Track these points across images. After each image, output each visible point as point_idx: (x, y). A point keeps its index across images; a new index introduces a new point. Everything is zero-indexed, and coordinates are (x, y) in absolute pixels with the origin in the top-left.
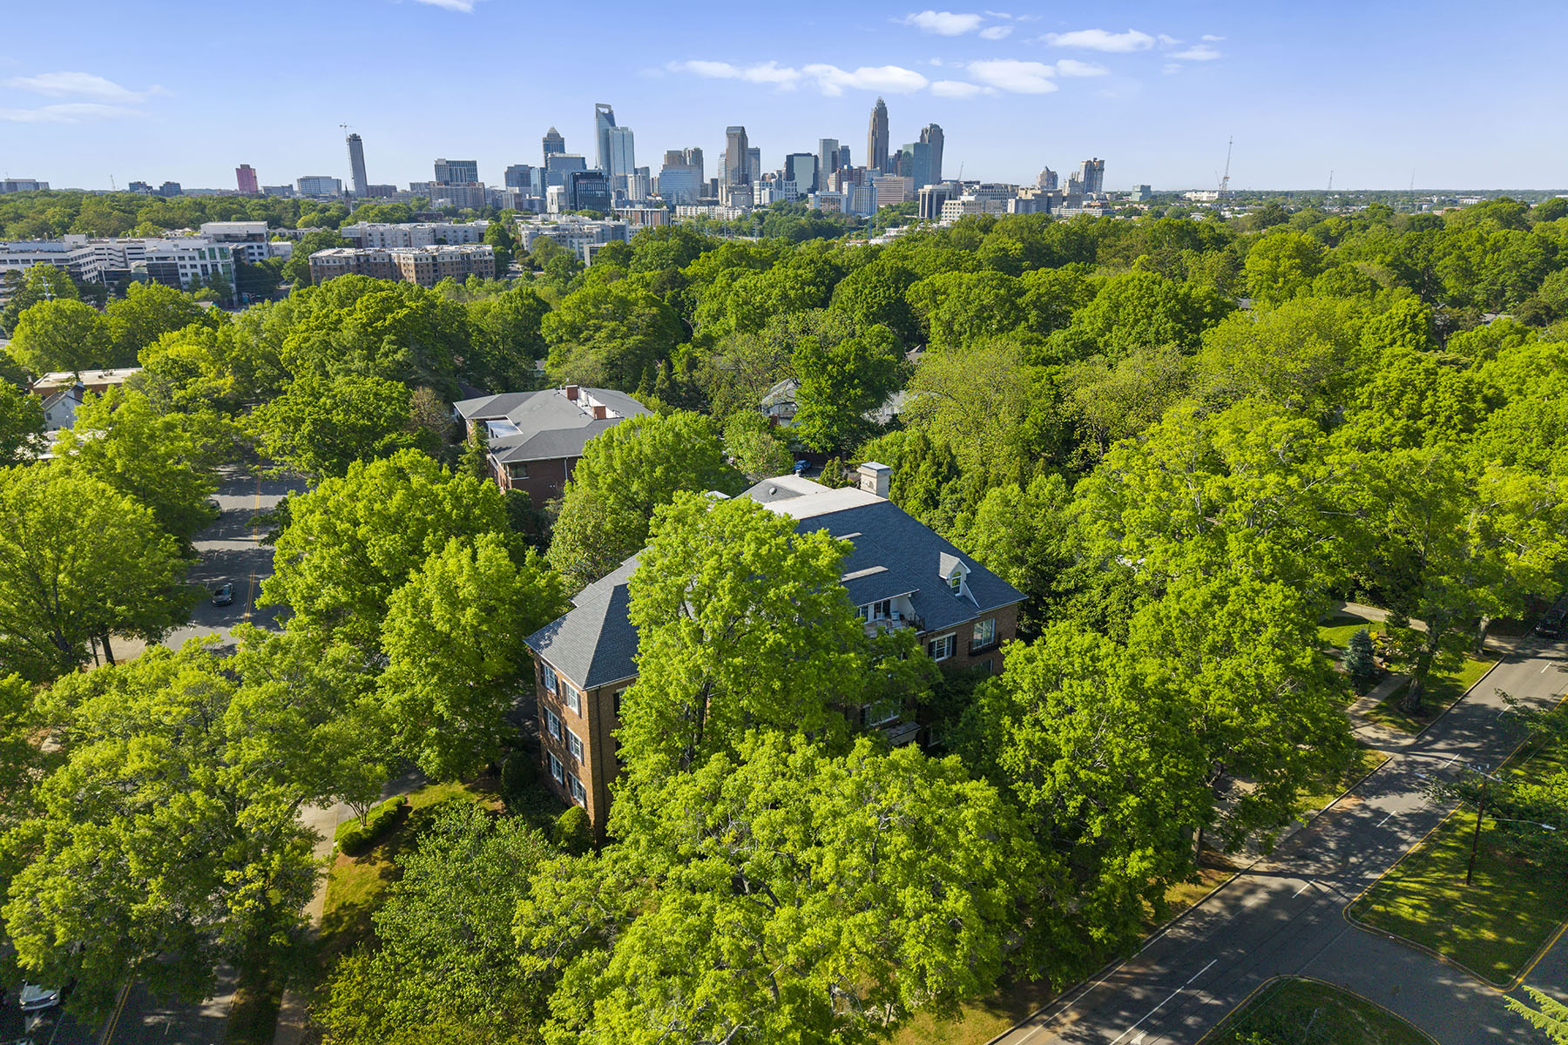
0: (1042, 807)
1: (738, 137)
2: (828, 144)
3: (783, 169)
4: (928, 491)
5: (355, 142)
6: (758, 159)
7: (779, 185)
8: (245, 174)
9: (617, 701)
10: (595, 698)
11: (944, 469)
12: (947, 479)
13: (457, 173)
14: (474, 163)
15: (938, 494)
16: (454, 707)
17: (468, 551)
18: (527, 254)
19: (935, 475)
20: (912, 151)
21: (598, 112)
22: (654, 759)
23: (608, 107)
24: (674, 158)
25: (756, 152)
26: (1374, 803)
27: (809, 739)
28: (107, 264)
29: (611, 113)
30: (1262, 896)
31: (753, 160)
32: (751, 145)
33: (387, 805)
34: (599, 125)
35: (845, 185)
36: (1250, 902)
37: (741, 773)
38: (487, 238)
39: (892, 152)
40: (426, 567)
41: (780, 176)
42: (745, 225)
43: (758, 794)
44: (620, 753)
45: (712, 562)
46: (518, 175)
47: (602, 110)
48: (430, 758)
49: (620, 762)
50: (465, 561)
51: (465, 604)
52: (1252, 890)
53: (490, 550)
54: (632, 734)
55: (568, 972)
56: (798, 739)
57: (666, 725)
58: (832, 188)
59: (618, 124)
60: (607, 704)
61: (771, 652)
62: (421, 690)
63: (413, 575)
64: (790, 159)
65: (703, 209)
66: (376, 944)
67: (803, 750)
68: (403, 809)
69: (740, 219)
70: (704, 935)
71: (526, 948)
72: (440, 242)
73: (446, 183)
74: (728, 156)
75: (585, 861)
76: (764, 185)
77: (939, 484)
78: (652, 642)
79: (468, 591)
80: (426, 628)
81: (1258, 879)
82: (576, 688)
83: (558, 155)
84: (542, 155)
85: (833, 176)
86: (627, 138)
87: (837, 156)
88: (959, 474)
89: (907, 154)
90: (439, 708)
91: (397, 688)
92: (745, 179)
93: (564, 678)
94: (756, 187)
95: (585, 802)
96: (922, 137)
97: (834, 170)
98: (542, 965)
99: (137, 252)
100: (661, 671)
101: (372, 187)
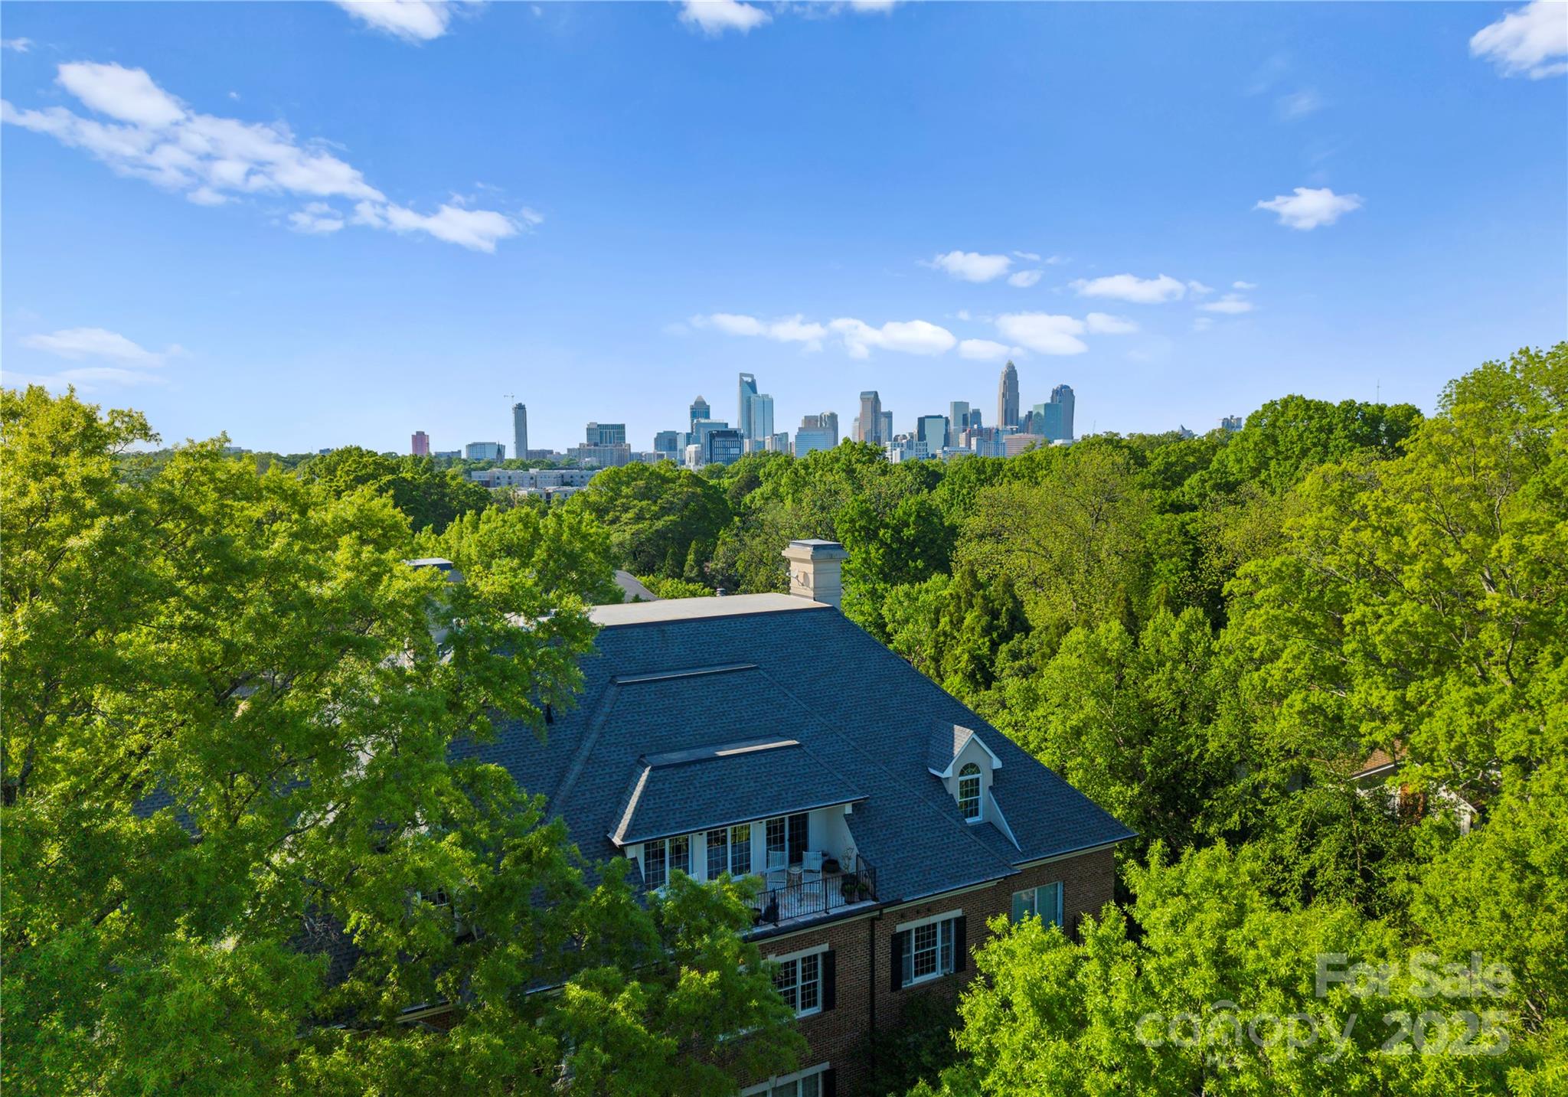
1: (872, 401)
2: (959, 406)
3: (914, 430)
4: (974, 658)
5: (520, 410)
6: (891, 421)
7: (910, 445)
8: (420, 439)
11: (1003, 621)
12: (1006, 637)
13: (607, 436)
14: (622, 427)
15: (992, 663)
19: (987, 630)
20: (1042, 412)
21: (741, 381)
23: (751, 376)
24: (810, 422)
25: (889, 416)
29: (753, 381)
31: (886, 423)
32: (884, 409)
34: (742, 392)
35: (974, 441)
39: (1022, 413)
41: (912, 437)
46: (666, 440)
47: (745, 379)
58: (963, 445)
59: (760, 391)
64: (921, 421)
73: (596, 445)
74: (861, 420)
76: (895, 445)
77: (994, 646)
83: (703, 421)
84: (689, 421)
85: (963, 436)
86: (767, 404)
87: (969, 418)
88: (1027, 629)
89: (1038, 414)
94: (888, 447)
96: (1052, 397)
97: (964, 430)
101: (531, 452)
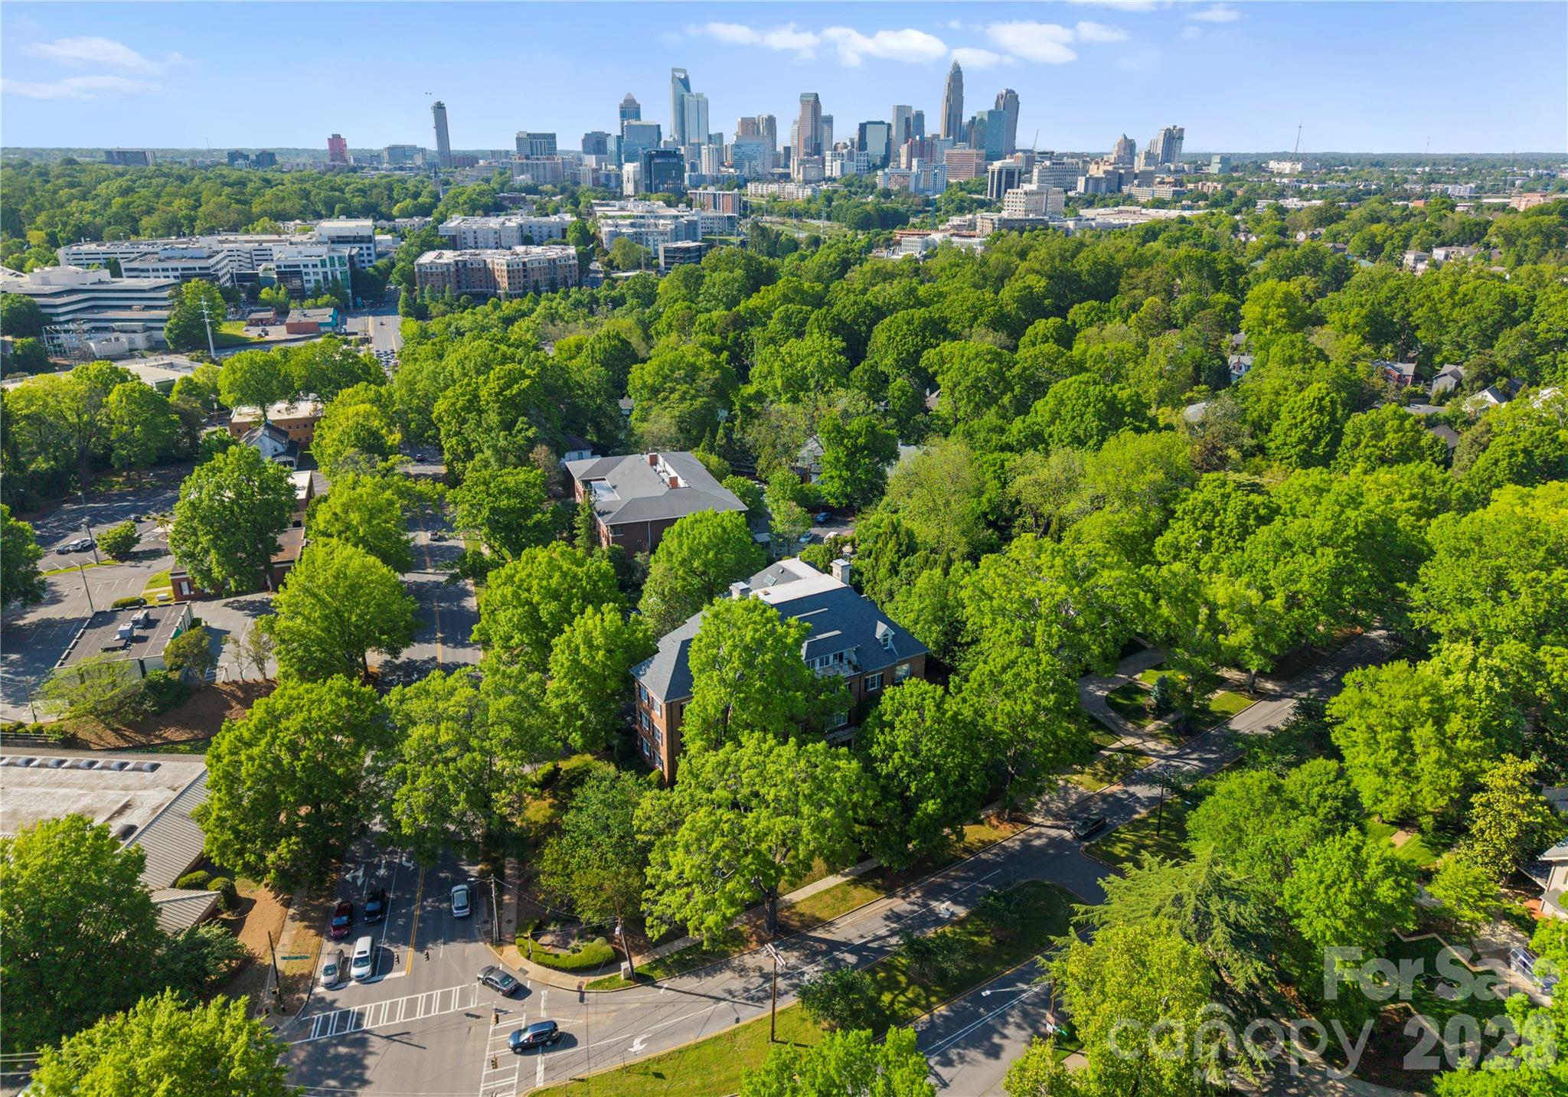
0: (889, 776)
1: (813, 104)
2: (901, 110)
3: (855, 134)
4: (892, 563)
5: (439, 108)
6: (831, 127)
7: (850, 156)
8: (336, 142)
9: (682, 708)
10: (670, 708)
11: (904, 548)
12: (905, 556)
13: (537, 145)
14: (553, 136)
16: (590, 710)
17: (599, 616)
18: (607, 253)
19: (897, 552)
20: (986, 118)
21: (674, 77)
22: (699, 743)
23: (684, 71)
24: (748, 126)
25: (829, 120)
26: (1132, 789)
27: (775, 736)
28: (235, 264)
29: (686, 78)
30: (1044, 840)
31: (826, 127)
32: (824, 112)
33: (548, 766)
34: (675, 90)
35: (915, 162)
36: (1037, 843)
37: (741, 751)
38: (571, 236)
39: (966, 119)
40: (575, 624)
41: (853, 144)
42: (813, 207)
43: (744, 763)
44: (683, 740)
45: (730, 642)
46: (595, 143)
47: (678, 75)
48: (576, 739)
49: (683, 745)
50: (598, 622)
51: (598, 648)
52: (1039, 836)
53: (610, 614)
54: (690, 729)
55: (657, 843)
56: (770, 736)
57: (707, 725)
58: (903, 164)
59: (694, 90)
60: (676, 712)
61: (759, 691)
62: (573, 698)
63: (566, 628)
64: (863, 128)
65: (774, 188)
66: (562, 833)
67: (771, 741)
68: (557, 770)
69: (809, 201)
70: (717, 823)
71: (639, 831)
72: (527, 240)
73: (527, 158)
74: (801, 123)
75: (666, 793)
76: (835, 157)
77: (900, 559)
78: (700, 681)
79: (599, 641)
80: (576, 662)
81: (1043, 830)
82: (659, 701)
83: (634, 122)
84: (619, 121)
85: (904, 149)
86: (702, 105)
87: (912, 123)
89: (982, 120)
90: (583, 709)
91: (557, 696)
92: (817, 149)
93: (652, 694)
94: (828, 158)
95: (663, 767)
96: (997, 103)
97: (906, 141)
98: (646, 838)
99: (264, 255)
100: (704, 697)
101: (454, 153)
